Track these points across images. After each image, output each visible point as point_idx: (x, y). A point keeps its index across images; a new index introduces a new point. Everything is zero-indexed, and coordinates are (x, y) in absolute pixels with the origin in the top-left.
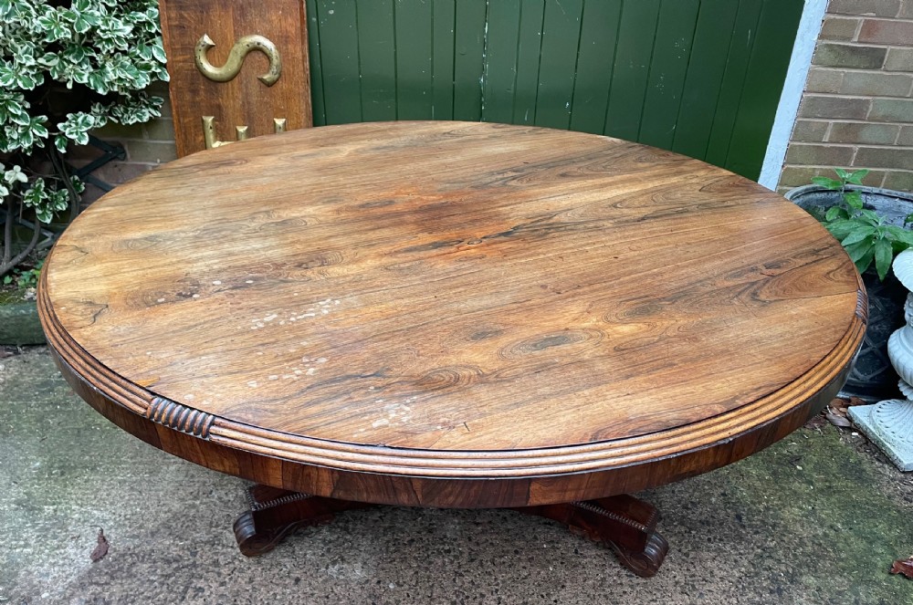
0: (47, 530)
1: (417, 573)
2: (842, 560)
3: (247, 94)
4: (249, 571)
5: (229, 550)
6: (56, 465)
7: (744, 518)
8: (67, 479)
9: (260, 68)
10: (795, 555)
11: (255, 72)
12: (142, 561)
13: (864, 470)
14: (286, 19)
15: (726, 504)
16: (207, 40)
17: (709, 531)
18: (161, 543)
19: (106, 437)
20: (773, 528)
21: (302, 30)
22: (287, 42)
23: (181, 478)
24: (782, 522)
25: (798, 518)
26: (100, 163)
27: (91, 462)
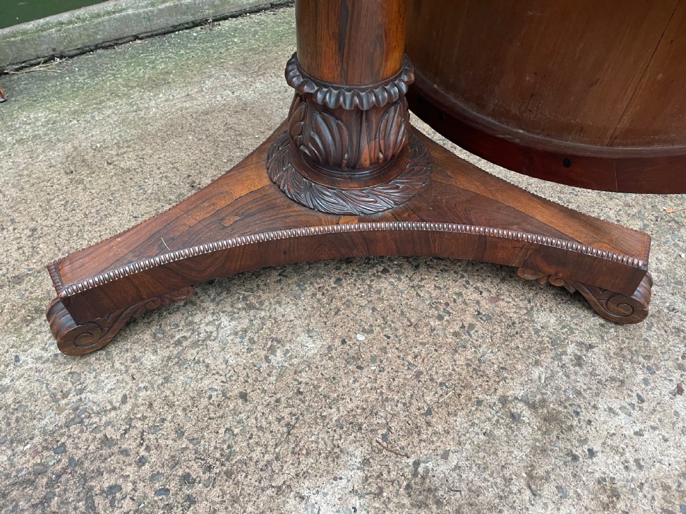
1: (374, 309)
4: (166, 424)
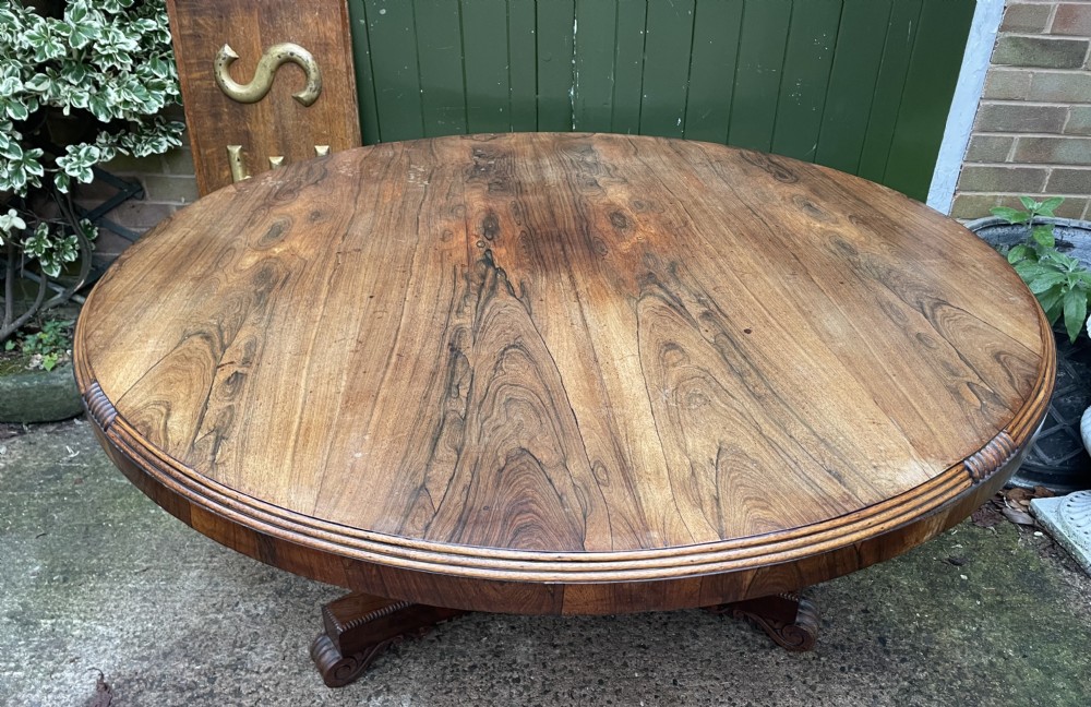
0: (43, 648)
2: (1011, 697)
3: (281, 116)
5: (254, 676)
6: (58, 569)
7: (889, 641)
8: (70, 587)
9: (295, 84)
10: (951, 690)
11: (289, 89)
12: (150, 689)
13: (1047, 581)
14: (324, 23)
15: (866, 623)
16: (228, 51)
17: (843, 658)
18: (173, 667)
19: (119, 535)
20: (925, 655)
21: (345, 35)
22: (326, 52)
23: (203, 586)
24: (937, 647)
25: (957, 642)
26: (115, 203)
27: (99, 566)
